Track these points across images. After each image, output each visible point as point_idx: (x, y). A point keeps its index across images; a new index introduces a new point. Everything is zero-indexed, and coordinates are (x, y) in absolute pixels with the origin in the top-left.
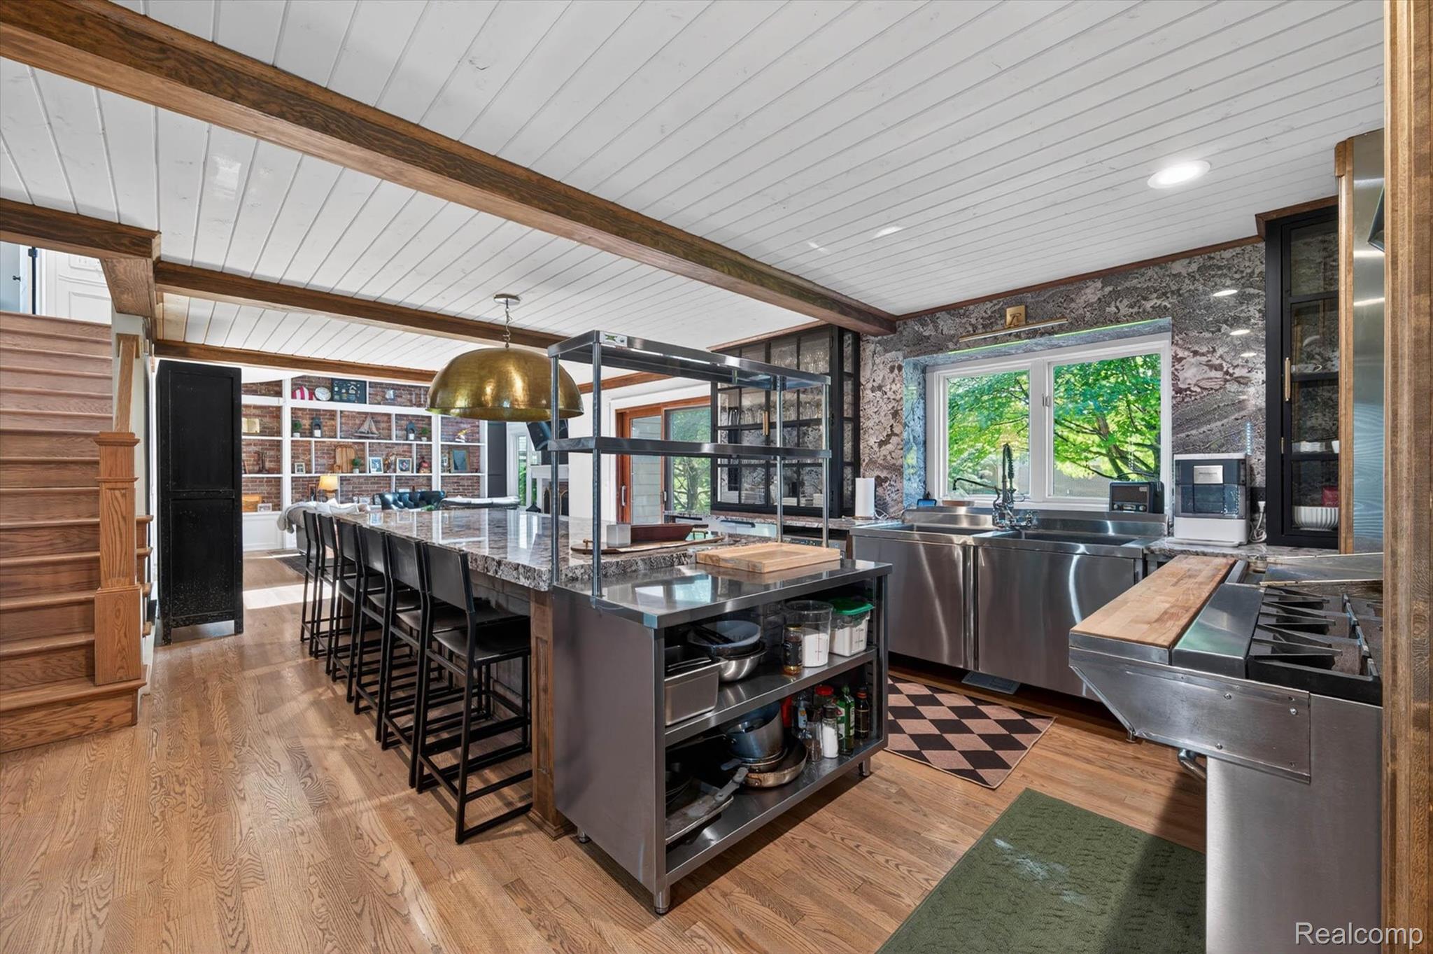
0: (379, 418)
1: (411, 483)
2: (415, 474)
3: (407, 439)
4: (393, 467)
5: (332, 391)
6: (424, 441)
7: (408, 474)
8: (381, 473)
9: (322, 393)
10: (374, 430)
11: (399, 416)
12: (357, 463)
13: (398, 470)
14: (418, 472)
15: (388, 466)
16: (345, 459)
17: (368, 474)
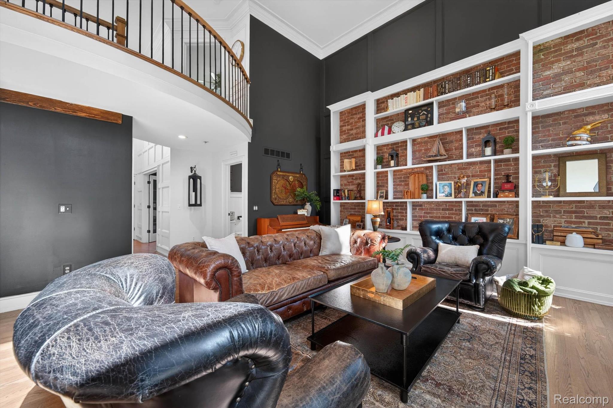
0: (449, 139)
1: (491, 210)
2: (492, 199)
3: (484, 156)
4: (463, 191)
5: (405, 120)
6: (507, 155)
7: (484, 199)
8: (452, 199)
9: (398, 127)
10: (443, 151)
11: (471, 131)
12: (427, 189)
13: (471, 194)
14: (496, 196)
15: (458, 190)
16: (417, 186)
17: (434, 200)
